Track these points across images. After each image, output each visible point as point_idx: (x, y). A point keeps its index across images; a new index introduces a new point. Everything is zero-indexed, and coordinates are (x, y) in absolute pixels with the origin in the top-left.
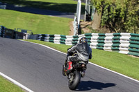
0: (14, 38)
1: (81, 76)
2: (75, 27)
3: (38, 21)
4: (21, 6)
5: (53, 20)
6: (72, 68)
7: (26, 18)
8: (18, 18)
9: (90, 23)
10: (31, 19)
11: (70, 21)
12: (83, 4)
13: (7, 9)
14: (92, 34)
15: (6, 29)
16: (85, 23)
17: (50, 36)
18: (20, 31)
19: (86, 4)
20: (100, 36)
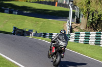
0: (23, 35)
2: (68, 27)
3: (41, 23)
4: (28, 12)
5: (51, 23)
6: (55, 51)
7: (32, 21)
9: (79, 25)
10: (36, 21)
11: (64, 23)
12: (74, 11)
13: (18, 14)
14: (81, 33)
15: (18, 29)
16: (75, 24)
17: (50, 34)
18: (28, 30)
19: (76, 11)
20: (86, 34)
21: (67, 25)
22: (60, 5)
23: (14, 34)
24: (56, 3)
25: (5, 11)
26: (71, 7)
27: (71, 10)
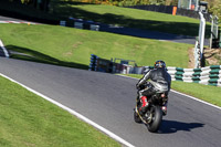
0: (110, 71)
1: (163, 114)
2: (197, 56)
3: (145, 47)
5: (165, 47)
7: (127, 43)
8: (116, 44)
9: (217, 51)
10: (135, 44)
11: (189, 48)
12: (208, 23)
13: (100, 30)
16: (210, 50)
18: (119, 62)
19: (212, 24)
21: (196, 51)
22: (182, 12)
23: (93, 70)
24: (175, 9)
25: (76, 24)
26: (202, 15)
27: (203, 22)
